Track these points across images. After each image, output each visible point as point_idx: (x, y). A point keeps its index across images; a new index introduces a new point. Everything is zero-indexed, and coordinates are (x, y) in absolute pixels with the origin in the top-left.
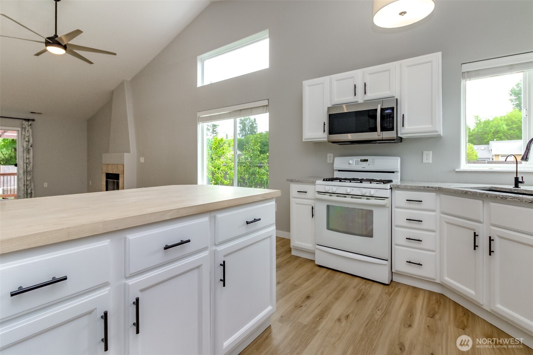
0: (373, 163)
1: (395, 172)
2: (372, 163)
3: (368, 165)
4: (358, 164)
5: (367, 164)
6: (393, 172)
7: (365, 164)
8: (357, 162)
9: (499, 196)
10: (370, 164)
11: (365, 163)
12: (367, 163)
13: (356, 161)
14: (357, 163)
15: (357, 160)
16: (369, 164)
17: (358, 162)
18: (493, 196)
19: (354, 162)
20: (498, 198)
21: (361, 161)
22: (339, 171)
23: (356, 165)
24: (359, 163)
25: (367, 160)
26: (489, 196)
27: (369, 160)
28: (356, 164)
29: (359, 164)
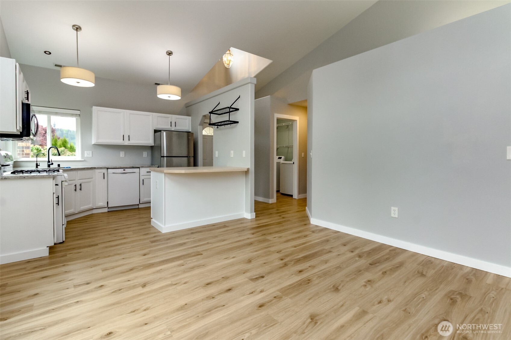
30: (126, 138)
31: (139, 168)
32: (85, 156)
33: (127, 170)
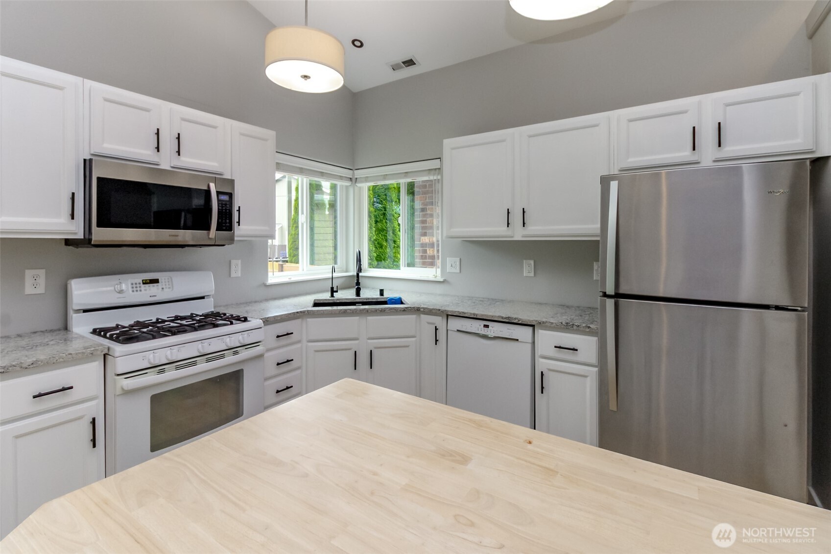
0: (169, 285)
1: (205, 297)
2: (167, 286)
3: (161, 289)
4: (138, 289)
5: (158, 289)
6: (203, 298)
7: (153, 289)
8: (134, 286)
9: (378, 309)
10: (164, 287)
11: (154, 286)
12: (157, 286)
13: (132, 284)
14: (135, 288)
15: (134, 281)
16: (163, 289)
17: (138, 285)
18: (373, 310)
19: (130, 286)
20: (378, 311)
21: (144, 283)
22: (85, 311)
23: (135, 292)
24: (140, 287)
25: (156, 281)
26: (369, 311)
27: (161, 279)
28: (133, 291)
29: (140, 291)
30: (517, 218)
31: (533, 326)
32: (448, 271)
33: (496, 329)
